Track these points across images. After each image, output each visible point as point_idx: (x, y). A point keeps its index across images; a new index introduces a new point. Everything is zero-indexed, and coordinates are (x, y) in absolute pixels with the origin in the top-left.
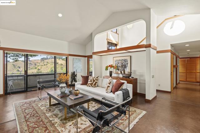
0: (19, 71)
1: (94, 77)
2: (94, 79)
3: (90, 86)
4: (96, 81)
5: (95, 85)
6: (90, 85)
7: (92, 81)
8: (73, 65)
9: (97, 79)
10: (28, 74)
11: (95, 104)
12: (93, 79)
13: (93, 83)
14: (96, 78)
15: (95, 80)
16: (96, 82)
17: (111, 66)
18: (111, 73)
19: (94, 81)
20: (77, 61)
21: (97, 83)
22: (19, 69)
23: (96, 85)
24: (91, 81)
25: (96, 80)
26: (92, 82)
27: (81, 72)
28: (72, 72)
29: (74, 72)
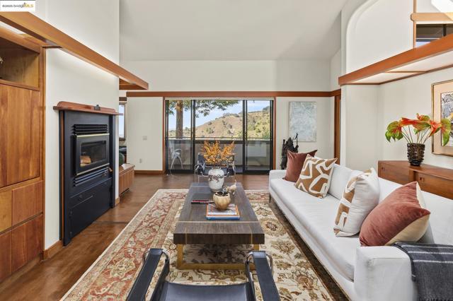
0: (230, 133)
1: (320, 162)
2: (318, 167)
3: (301, 189)
4: (323, 176)
5: (318, 187)
6: (301, 184)
7: (309, 175)
8: (289, 120)
9: (326, 169)
10: (196, 139)
11: (297, 256)
12: (314, 166)
13: (311, 180)
14: (323, 164)
15: (320, 171)
16: (323, 181)
17: (421, 123)
18: (416, 153)
19: (316, 174)
20: (300, 110)
21: (325, 184)
22: (231, 130)
23: (323, 191)
24: (307, 173)
25: (325, 172)
26: (311, 177)
27: (312, 141)
28: (284, 140)
29: (290, 140)
